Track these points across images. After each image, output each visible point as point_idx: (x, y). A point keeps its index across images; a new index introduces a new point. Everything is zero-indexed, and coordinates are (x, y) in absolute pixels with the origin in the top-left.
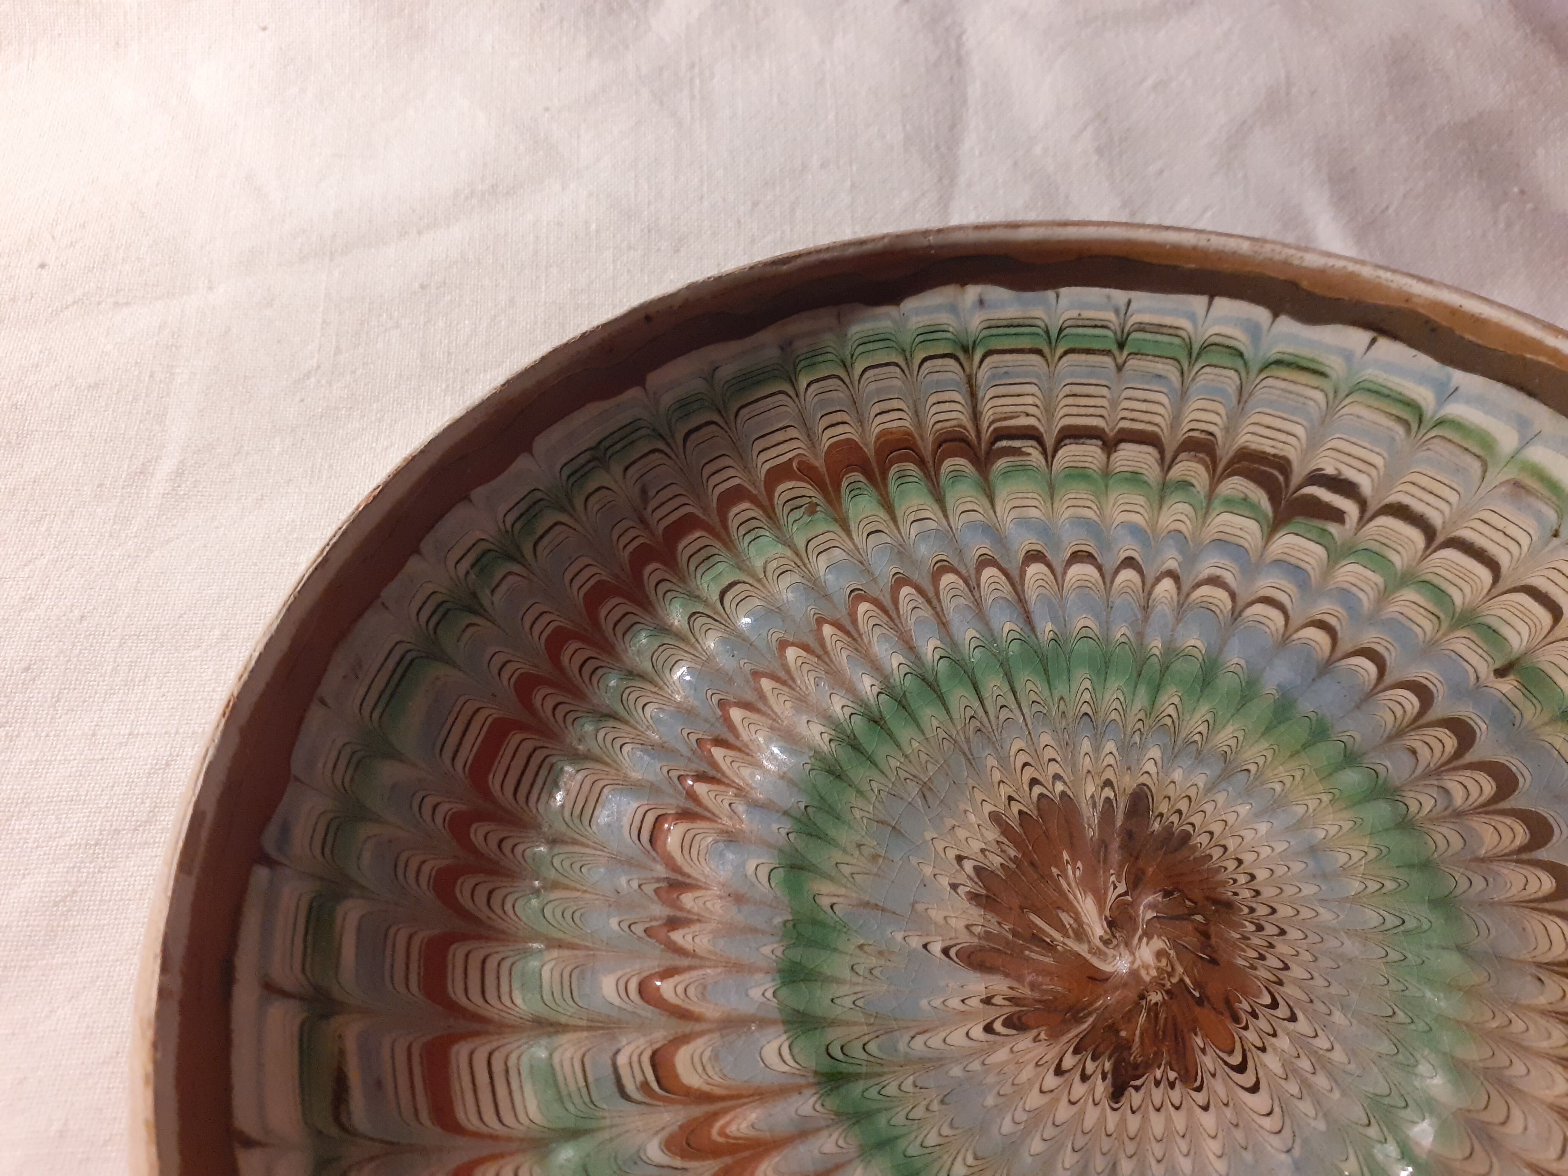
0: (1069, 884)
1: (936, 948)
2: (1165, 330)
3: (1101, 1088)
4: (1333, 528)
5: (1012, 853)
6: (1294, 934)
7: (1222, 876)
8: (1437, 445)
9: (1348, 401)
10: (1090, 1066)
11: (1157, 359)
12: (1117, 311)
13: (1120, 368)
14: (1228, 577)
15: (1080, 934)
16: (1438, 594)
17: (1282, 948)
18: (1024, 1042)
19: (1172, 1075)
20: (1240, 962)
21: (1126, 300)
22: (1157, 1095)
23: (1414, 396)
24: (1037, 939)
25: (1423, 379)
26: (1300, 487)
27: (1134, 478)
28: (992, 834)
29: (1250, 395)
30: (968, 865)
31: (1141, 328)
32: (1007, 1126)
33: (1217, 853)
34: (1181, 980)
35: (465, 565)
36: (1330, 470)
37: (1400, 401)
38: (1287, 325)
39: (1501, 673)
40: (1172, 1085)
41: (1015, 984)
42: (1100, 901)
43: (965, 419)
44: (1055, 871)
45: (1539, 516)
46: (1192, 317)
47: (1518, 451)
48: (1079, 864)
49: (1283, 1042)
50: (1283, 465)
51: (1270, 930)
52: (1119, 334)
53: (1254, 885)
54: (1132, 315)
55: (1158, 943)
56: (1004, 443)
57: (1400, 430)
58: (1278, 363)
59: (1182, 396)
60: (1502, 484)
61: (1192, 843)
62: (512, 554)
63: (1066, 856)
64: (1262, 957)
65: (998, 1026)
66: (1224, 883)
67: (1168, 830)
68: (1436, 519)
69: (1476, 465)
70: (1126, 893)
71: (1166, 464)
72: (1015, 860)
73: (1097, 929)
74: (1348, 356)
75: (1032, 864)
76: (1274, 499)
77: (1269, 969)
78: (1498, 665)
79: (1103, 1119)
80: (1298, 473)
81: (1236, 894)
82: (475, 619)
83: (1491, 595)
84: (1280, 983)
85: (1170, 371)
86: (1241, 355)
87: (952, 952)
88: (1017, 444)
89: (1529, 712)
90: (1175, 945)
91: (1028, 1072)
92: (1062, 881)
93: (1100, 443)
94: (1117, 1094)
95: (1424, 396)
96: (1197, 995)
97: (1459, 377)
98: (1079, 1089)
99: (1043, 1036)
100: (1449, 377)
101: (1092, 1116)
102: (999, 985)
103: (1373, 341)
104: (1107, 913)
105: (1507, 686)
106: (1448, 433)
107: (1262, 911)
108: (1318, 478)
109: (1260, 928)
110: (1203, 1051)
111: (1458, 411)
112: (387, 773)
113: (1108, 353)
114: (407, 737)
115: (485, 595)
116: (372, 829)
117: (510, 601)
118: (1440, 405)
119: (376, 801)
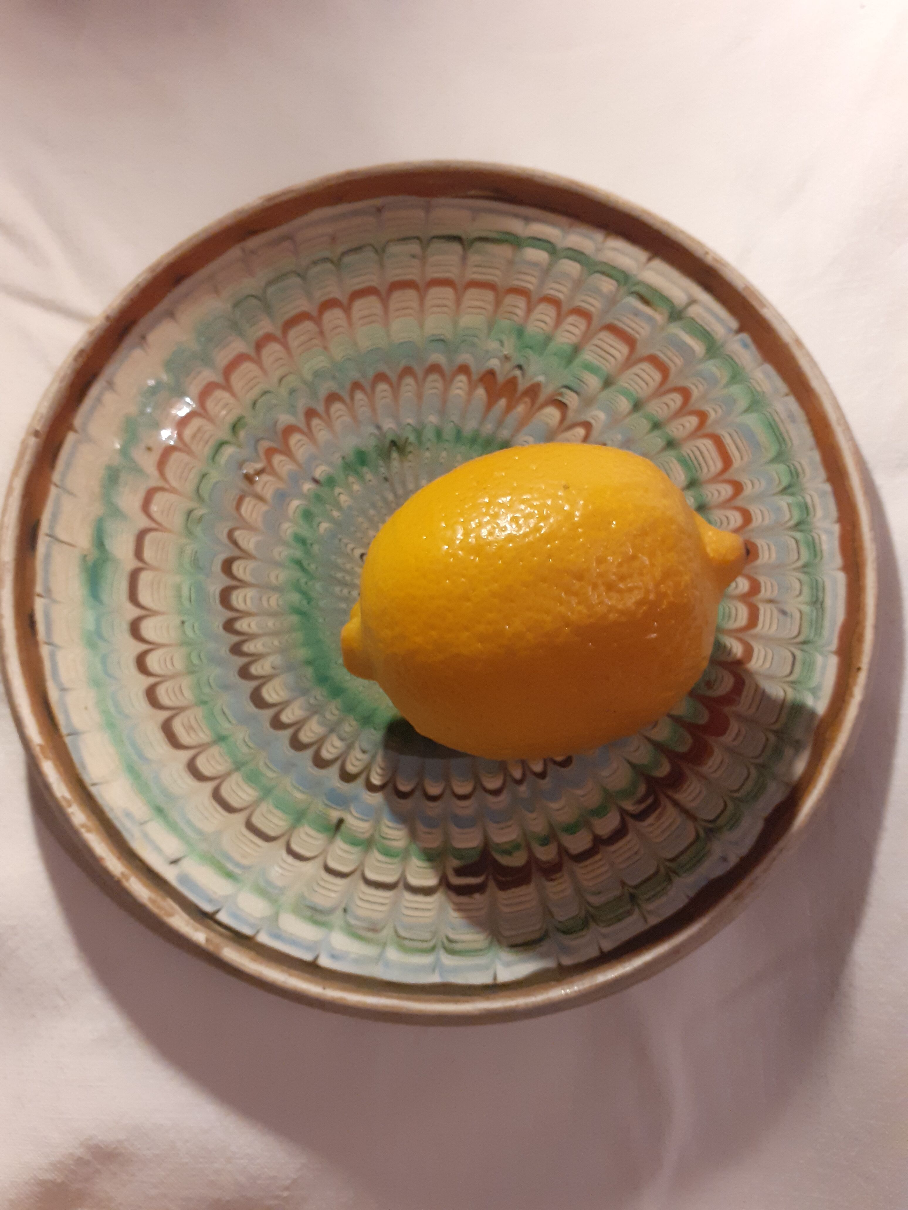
2: (616, 919)
4: (456, 863)
8: (427, 936)
11: (607, 902)
12: (649, 912)
13: (623, 884)
14: (491, 799)
16: (388, 853)
21: (648, 920)
23: (454, 957)
25: (455, 970)
26: (487, 879)
27: (571, 829)
29: (544, 914)
31: (629, 913)
35: (808, 500)
36: (477, 896)
37: (460, 952)
39: (341, 822)
43: (678, 797)
45: (357, 918)
46: (605, 936)
47: (383, 949)
50: (503, 886)
52: (638, 901)
54: (639, 915)
56: (650, 801)
57: (452, 936)
58: (541, 940)
59: (579, 891)
60: (384, 927)
62: (799, 526)
68: (408, 896)
69: (403, 933)
71: (562, 851)
74: (504, 965)
76: (495, 862)
78: (343, 827)
80: (492, 885)
82: (781, 488)
83: (362, 864)
85: (596, 900)
86: (563, 933)
88: (643, 806)
89: (321, 807)
93: (604, 837)
95: (448, 960)
97: (435, 978)
100: (441, 975)
103: (495, 979)
105: (335, 815)
106: (425, 945)
108: (480, 889)
111: (426, 960)
112: (743, 403)
113: (636, 887)
114: (752, 420)
115: (790, 499)
116: (725, 380)
117: (779, 509)
118: (438, 960)
119: (736, 390)
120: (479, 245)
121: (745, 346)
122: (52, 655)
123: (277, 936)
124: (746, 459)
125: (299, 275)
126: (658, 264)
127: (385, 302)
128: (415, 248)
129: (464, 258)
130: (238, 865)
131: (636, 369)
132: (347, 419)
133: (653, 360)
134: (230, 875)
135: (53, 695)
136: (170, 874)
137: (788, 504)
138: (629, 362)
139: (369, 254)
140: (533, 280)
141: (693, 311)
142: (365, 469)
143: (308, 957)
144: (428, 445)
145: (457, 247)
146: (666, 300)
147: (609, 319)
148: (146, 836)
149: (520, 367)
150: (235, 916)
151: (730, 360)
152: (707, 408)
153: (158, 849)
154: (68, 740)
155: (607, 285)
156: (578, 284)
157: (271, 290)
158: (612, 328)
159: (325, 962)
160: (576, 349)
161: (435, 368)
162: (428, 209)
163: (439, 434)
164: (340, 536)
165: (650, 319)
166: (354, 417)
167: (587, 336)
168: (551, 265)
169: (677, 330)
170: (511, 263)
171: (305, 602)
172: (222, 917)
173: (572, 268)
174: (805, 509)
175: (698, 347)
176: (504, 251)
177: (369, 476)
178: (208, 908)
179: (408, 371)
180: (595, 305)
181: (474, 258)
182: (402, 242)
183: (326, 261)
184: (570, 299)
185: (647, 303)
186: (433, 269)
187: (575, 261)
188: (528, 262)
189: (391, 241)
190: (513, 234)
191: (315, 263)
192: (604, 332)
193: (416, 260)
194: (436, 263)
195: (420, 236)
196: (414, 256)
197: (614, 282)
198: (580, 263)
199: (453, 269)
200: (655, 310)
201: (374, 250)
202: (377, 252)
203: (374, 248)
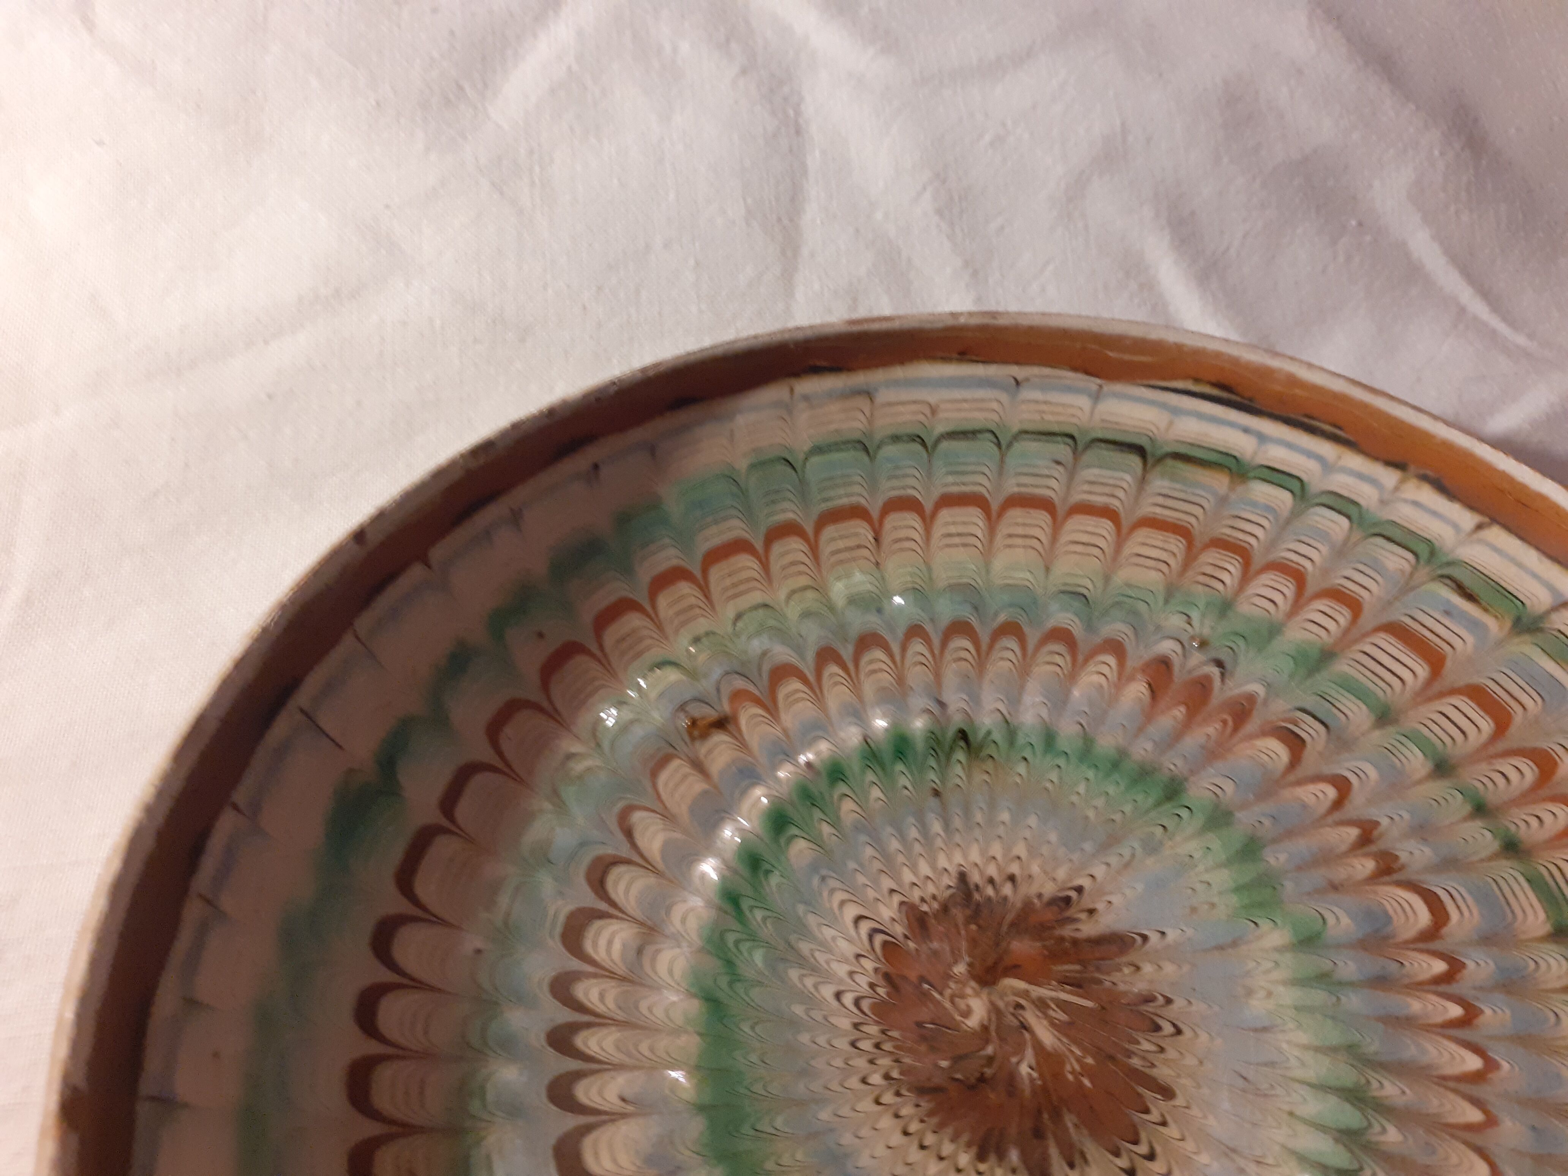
0: (1072, 1052)
1: (1154, 938)
3: (975, 877)
5: (1136, 1062)
6: (854, 1082)
7: (934, 1121)
10: (990, 891)
15: (1041, 1005)
17: (861, 1063)
18: (1049, 890)
19: (925, 908)
20: (894, 1034)
22: (931, 889)
24: (1077, 984)
28: (1163, 1073)
30: (1168, 1029)
32: (1033, 821)
33: (947, 1148)
34: (941, 994)
40: (923, 900)
41: (1078, 935)
42: (1038, 1046)
44: (1090, 1060)
48: (1070, 1077)
49: (841, 970)
51: (876, 1079)
53: (900, 1123)
55: (973, 1022)
61: (974, 1150)
63: (1087, 1082)
64: (877, 1046)
65: (1073, 894)
66: (931, 1113)
67: (1001, 1156)
70: (1018, 1063)
72: (1129, 1054)
73: (1031, 1017)
75: (1112, 1058)
77: (869, 1036)
79: (965, 856)
81: (917, 1106)
84: (856, 1026)
87: (1139, 939)
90: (956, 1027)
91: (1035, 869)
92: (1078, 1052)
94: (963, 877)
96: (926, 986)
98: (992, 870)
99: (1036, 901)
101: (975, 855)
102: (1088, 929)
104: (1027, 1035)
107: (888, 1098)
109: (887, 1077)
110: (906, 937)
120: (1170, 462)
125: (865, 448)
126: (1497, 535)
127: (992, 519)
128: (1063, 450)
129: (1143, 481)
131: (1441, 705)
132: (886, 679)
133: (1479, 695)
138: (1429, 693)
139: (986, 445)
140: (1259, 531)
142: (900, 767)
144: (1027, 754)
145: (1135, 461)
146: (1509, 597)
147: (1398, 615)
149: (1219, 664)
155: (1396, 560)
156: (1341, 552)
157: (814, 460)
158: (1397, 630)
160: (1327, 655)
161: (1061, 635)
162: (1096, 397)
163: (1049, 739)
164: (824, 872)
165: (1476, 625)
166: (900, 680)
167: (1350, 638)
168: (1296, 514)
169: (1527, 650)
170: (1223, 501)
171: (723, 981)
173: (1334, 524)
176: (1215, 480)
177: (903, 781)
179: (1011, 629)
180: (1370, 589)
181: (1159, 483)
182: (1044, 437)
183: (914, 440)
184: (1326, 572)
185: (1470, 597)
186: (1086, 487)
187: (1339, 512)
188: (1254, 504)
189: (1026, 432)
190: (1235, 457)
191: (896, 439)
192: (1382, 635)
193: (1060, 468)
194: (1092, 479)
195: (1076, 435)
196: (1058, 463)
197: (1410, 556)
198: (1348, 517)
199: (1121, 494)
200: (1486, 610)
201: (995, 440)
202: (999, 445)
203: (997, 437)
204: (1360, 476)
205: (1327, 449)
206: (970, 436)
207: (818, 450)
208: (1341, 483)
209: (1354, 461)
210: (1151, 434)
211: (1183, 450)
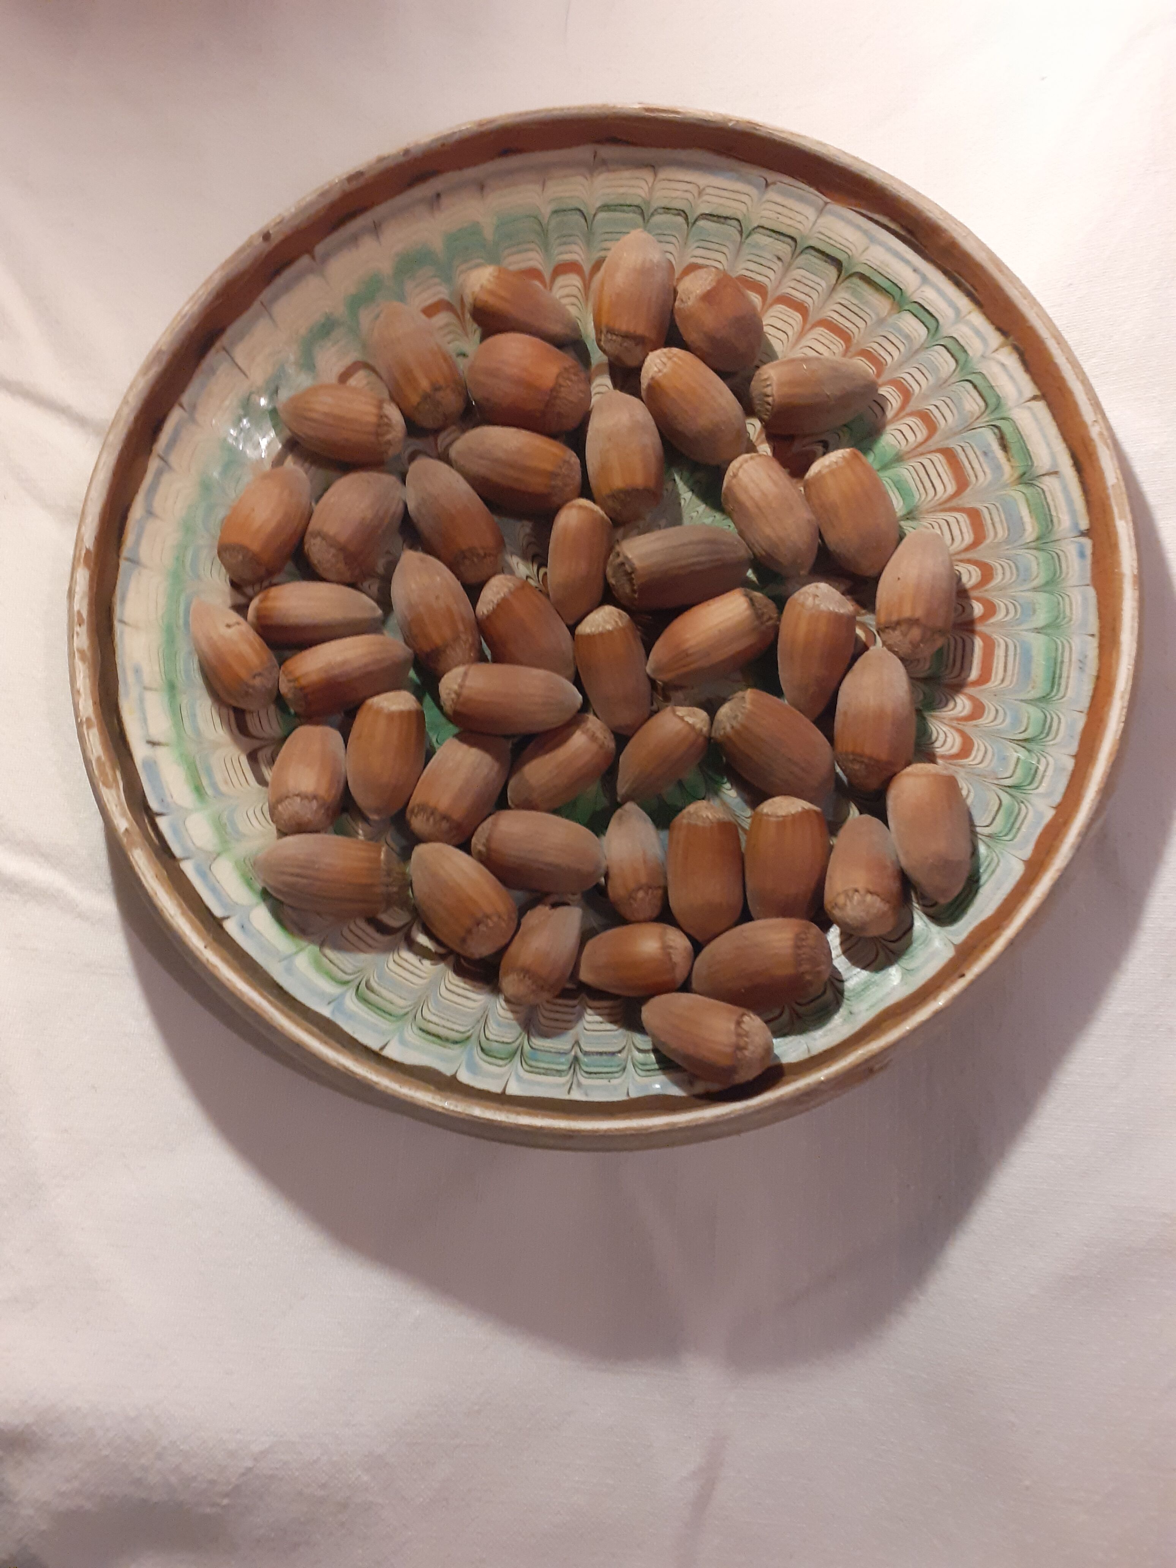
2: (542, 1071)
8: (349, 969)
9: (406, 1010)
11: (548, 1049)
12: (579, 1085)
21: (572, 1092)
23: (360, 1005)
25: (351, 1016)
29: (478, 1021)
31: (559, 1073)
36: (427, 963)
37: (370, 1003)
38: (447, 1070)
46: (519, 1079)
47: (297, 953)
50: (459, 972)
52: (577, 1067)
54: (568, 1082)
57: (373, 985)
58: (456, 1042)
59: (528, 1024)
60: (313, 934)
62: (1014, 789)
68: (360, 921)
69: (327, 951)
74: (403, 1042)
80: (448, 962)
82: (1022, 737)
85: (538, 1042)
86: (482, 1049)
95: (351, 1003)
97: (326, 1011)
100: (333, 1012)
103: (382, 1048)
106: (340, 975)
111: (330, 988)
112: (1041, 618)
113: (586, 1054)
114: (1038, 644)
115: (1022, 754)
116: (1035, 583)
117: (1004, 759)
118: (342, 995)
119: (1041, 598)
120: (856, 280)
121: (1082, 555)
122: (159, 473)
123: (203, 875)
124: (1006, 683)
125: (642, 214)
126: (1040, 407)
128: (785, 250)
129: (833, 289)
130: (214, 786)
131: (950, 517)
133: (975, 516)
134: (199, 790)
135: (137, 511)
136: (140, 751)
137: (1018, 759)
138: (947, 506)
139: (731, 230)
140: (896, 354)
141: (1050, 484)
143: (218, 912)
145: (832, 272)
146: (1027, 454)
147: (953, 444)
148: (141, 700)
150: (175, 831)
151: (1056, 563)
152: (1000, 603)
153: (144, 720)
154: (123, 564)
155: (972, 403)
156: (942, 385)
157: (602, 215)
158: (949, 455)
159: (231, 927)
160: (899, 458)
162: (821, 212)
165: (997, 468)
167: (918, 450)
168: (924, 347)
169: (1018, 496)
170: (881, 321)
172: (163, 823)
173: (945, 363)
174: (1033, 774)
175: (1031, 530)
176: (882, 304)
178: (154, 805)
180: (947, 420)
181: (843, 295)
182: (774, 235)
183: (679, 215)
184: (925, 397)
185: (1004, 447)
186: (793, 284)
187: (953, 356)
188: (900, 330)
189: (763, 227)
190: (901, 289)
191: (667, 210)
192: (938, 455)
193: (780, 263)
194: (799, 278)
195: (798, 240)
196: (779, 259)
197: (982, 404)
198: (957, 361)
199: (815, 295)
200: (1009, 460)
201: (739, 228)
202: (741, 232)
203: (741, 226)
204: (977, 332)
205: (963, 302)
206: (722, 220)
207: (606, 207)
208: (962, 333)
209: (977, 319)
210: (850, 253)
211: (868, 272)
